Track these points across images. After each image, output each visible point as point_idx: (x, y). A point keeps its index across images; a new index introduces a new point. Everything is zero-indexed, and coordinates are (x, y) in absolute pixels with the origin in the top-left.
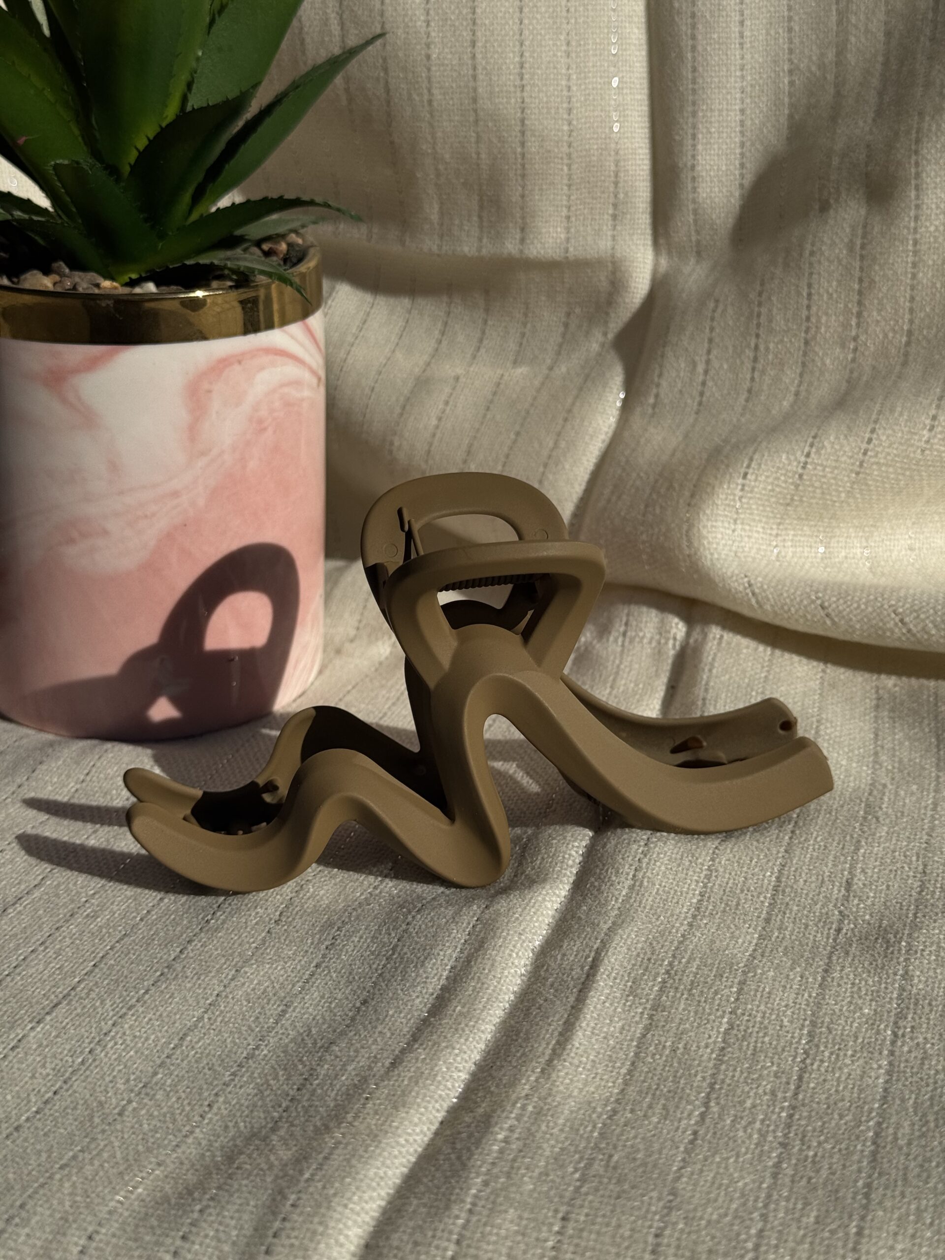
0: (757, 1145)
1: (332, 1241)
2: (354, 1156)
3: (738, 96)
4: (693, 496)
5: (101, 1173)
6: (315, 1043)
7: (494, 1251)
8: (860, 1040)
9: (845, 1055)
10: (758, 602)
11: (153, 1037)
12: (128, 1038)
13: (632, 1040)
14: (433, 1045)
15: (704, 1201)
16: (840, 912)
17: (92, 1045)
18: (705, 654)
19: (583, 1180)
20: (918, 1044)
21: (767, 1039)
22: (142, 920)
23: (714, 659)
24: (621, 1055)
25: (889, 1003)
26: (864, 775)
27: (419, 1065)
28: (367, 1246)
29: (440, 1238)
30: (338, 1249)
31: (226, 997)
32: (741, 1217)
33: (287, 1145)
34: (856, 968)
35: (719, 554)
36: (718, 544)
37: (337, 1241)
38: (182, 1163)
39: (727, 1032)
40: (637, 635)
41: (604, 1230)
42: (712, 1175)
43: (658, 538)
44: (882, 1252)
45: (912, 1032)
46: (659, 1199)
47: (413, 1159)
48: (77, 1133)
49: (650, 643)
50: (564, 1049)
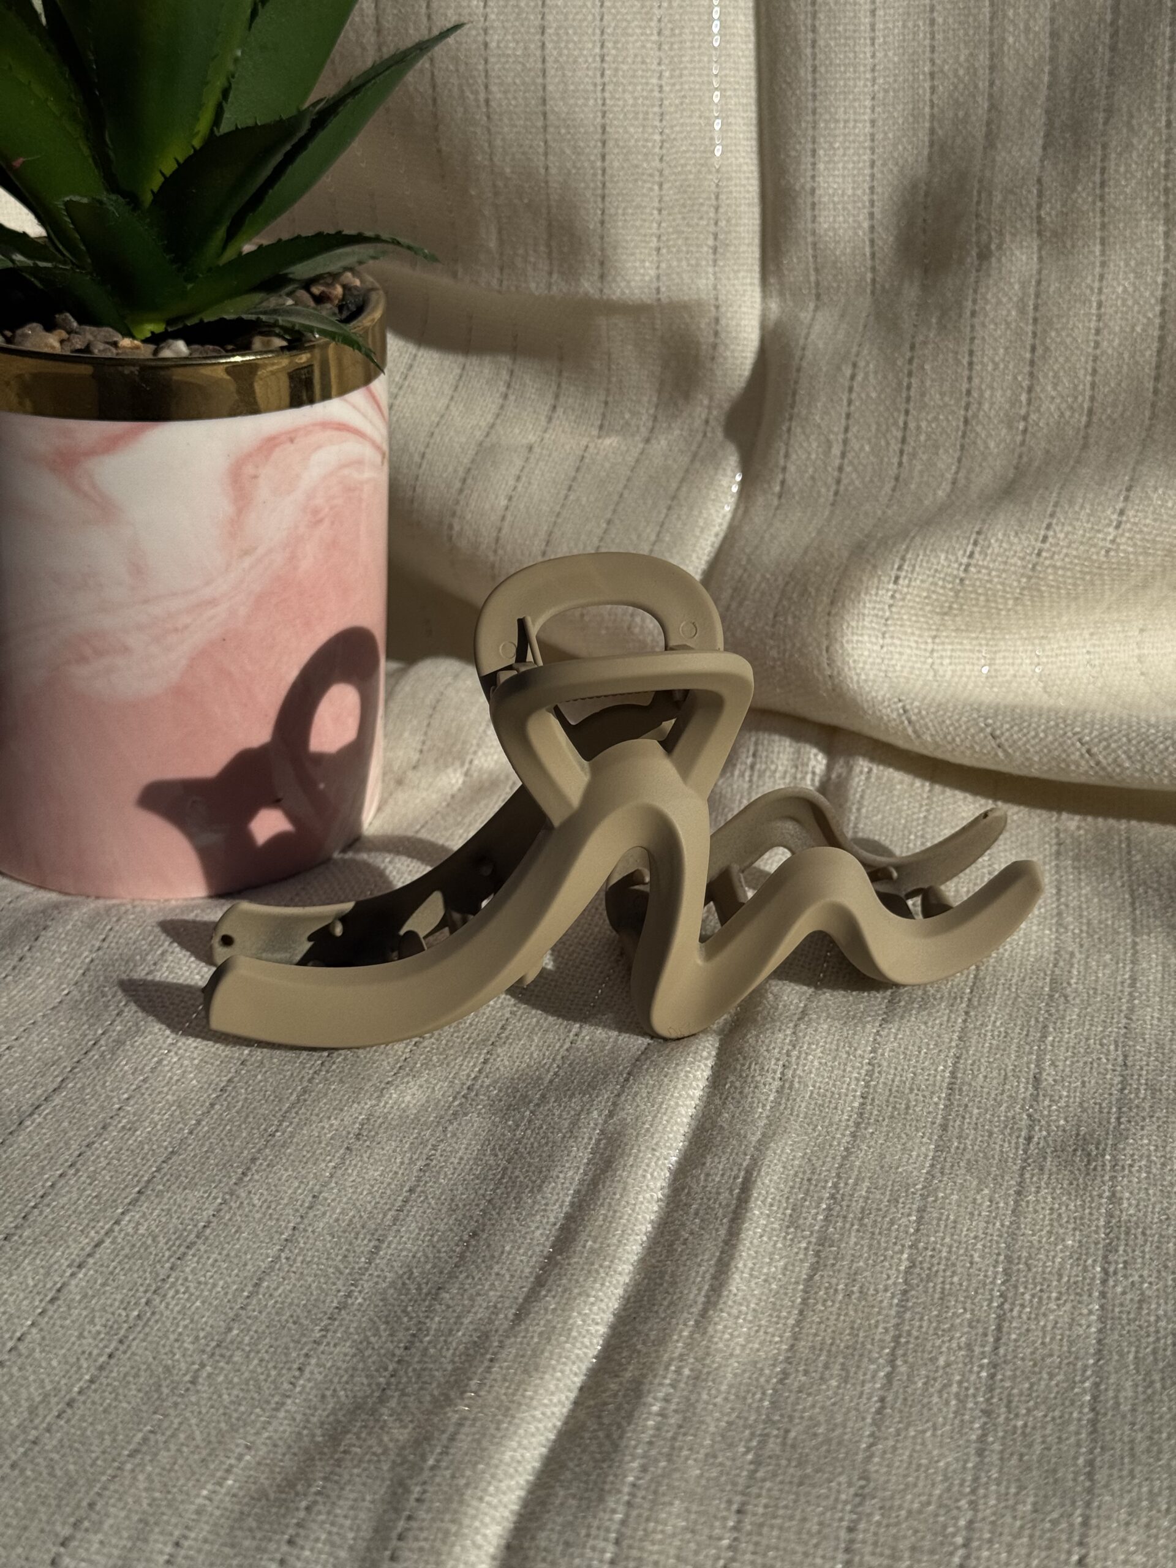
0: (956, 1413)
1: (468, 1542)
2: (484, 1435)
3: (868, 103)
4: (832, 603)
5: (180, 1461)
6: (419, 1289)
7: (660, 1553)
8: (1065, 1279)
9: (1049, 1298)
10: (915, 732)
11: (221, 1283)
12: (192, 1285)
13: (797, 1283)
14: (564, 1291)
15: (902, 1487)
16: (1029, 1116)
17: (149, 1295)
18: (852, 791)
19: (757, 1462)
20: (1133, 1283)
21: (956, 1279)
22: (191, 1133)
23: (862, 797)
24: (787, 1302)
25: (1096, 1232)
26: (1046, 940)
27: (550, 1317)
28: (508, 1547)
29: (596, 1537)
30: (475, 1552)
31: (305, 1230)
32: (946, 1506)
33: (401, 1421)
34: (1054, 1189)
35: (867, 675)
36: (865, 663)
37: (474, 1543)
38: (275, 1446)
39: (908, 1271)
40: (767, 768)
41: (787, 1525)
42: (907, 1453)
43: (791, 656)
44: (1113, 1545)
45: (1125, 1268)
46: (850, 1484)
47: (552, 1437)
48: (144, 1408)
49: (784, 777)
50: (719, 1296)
